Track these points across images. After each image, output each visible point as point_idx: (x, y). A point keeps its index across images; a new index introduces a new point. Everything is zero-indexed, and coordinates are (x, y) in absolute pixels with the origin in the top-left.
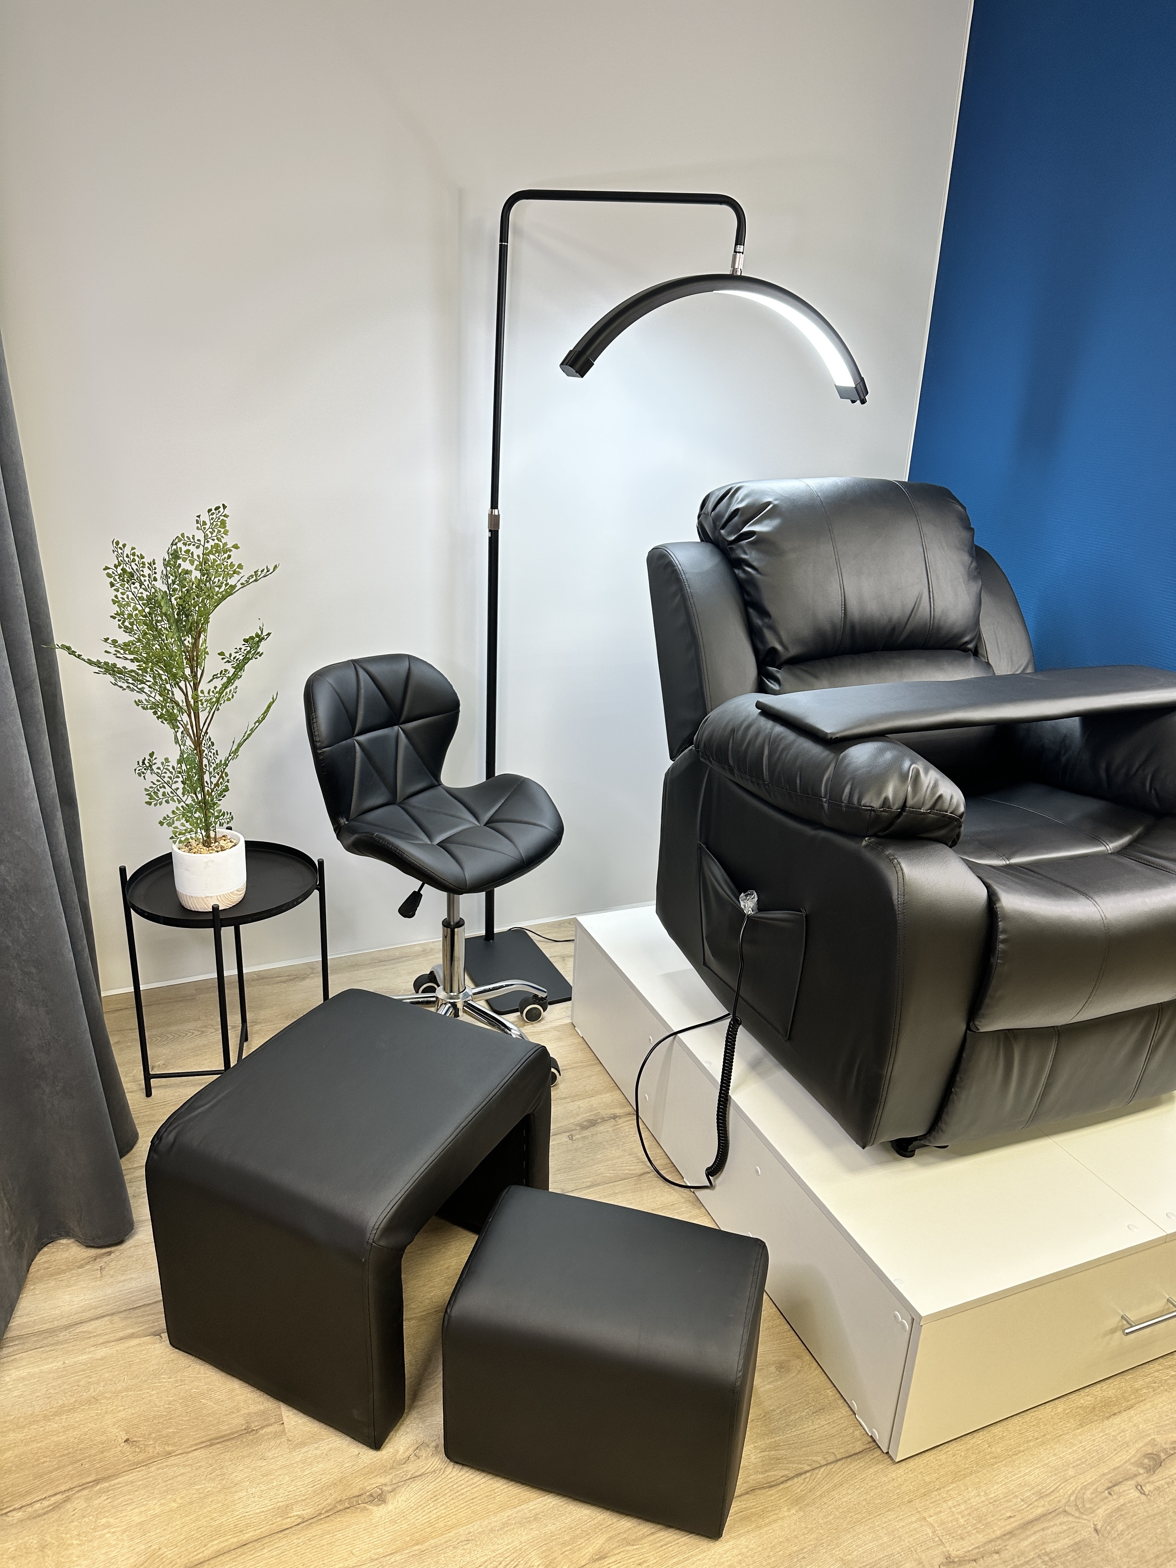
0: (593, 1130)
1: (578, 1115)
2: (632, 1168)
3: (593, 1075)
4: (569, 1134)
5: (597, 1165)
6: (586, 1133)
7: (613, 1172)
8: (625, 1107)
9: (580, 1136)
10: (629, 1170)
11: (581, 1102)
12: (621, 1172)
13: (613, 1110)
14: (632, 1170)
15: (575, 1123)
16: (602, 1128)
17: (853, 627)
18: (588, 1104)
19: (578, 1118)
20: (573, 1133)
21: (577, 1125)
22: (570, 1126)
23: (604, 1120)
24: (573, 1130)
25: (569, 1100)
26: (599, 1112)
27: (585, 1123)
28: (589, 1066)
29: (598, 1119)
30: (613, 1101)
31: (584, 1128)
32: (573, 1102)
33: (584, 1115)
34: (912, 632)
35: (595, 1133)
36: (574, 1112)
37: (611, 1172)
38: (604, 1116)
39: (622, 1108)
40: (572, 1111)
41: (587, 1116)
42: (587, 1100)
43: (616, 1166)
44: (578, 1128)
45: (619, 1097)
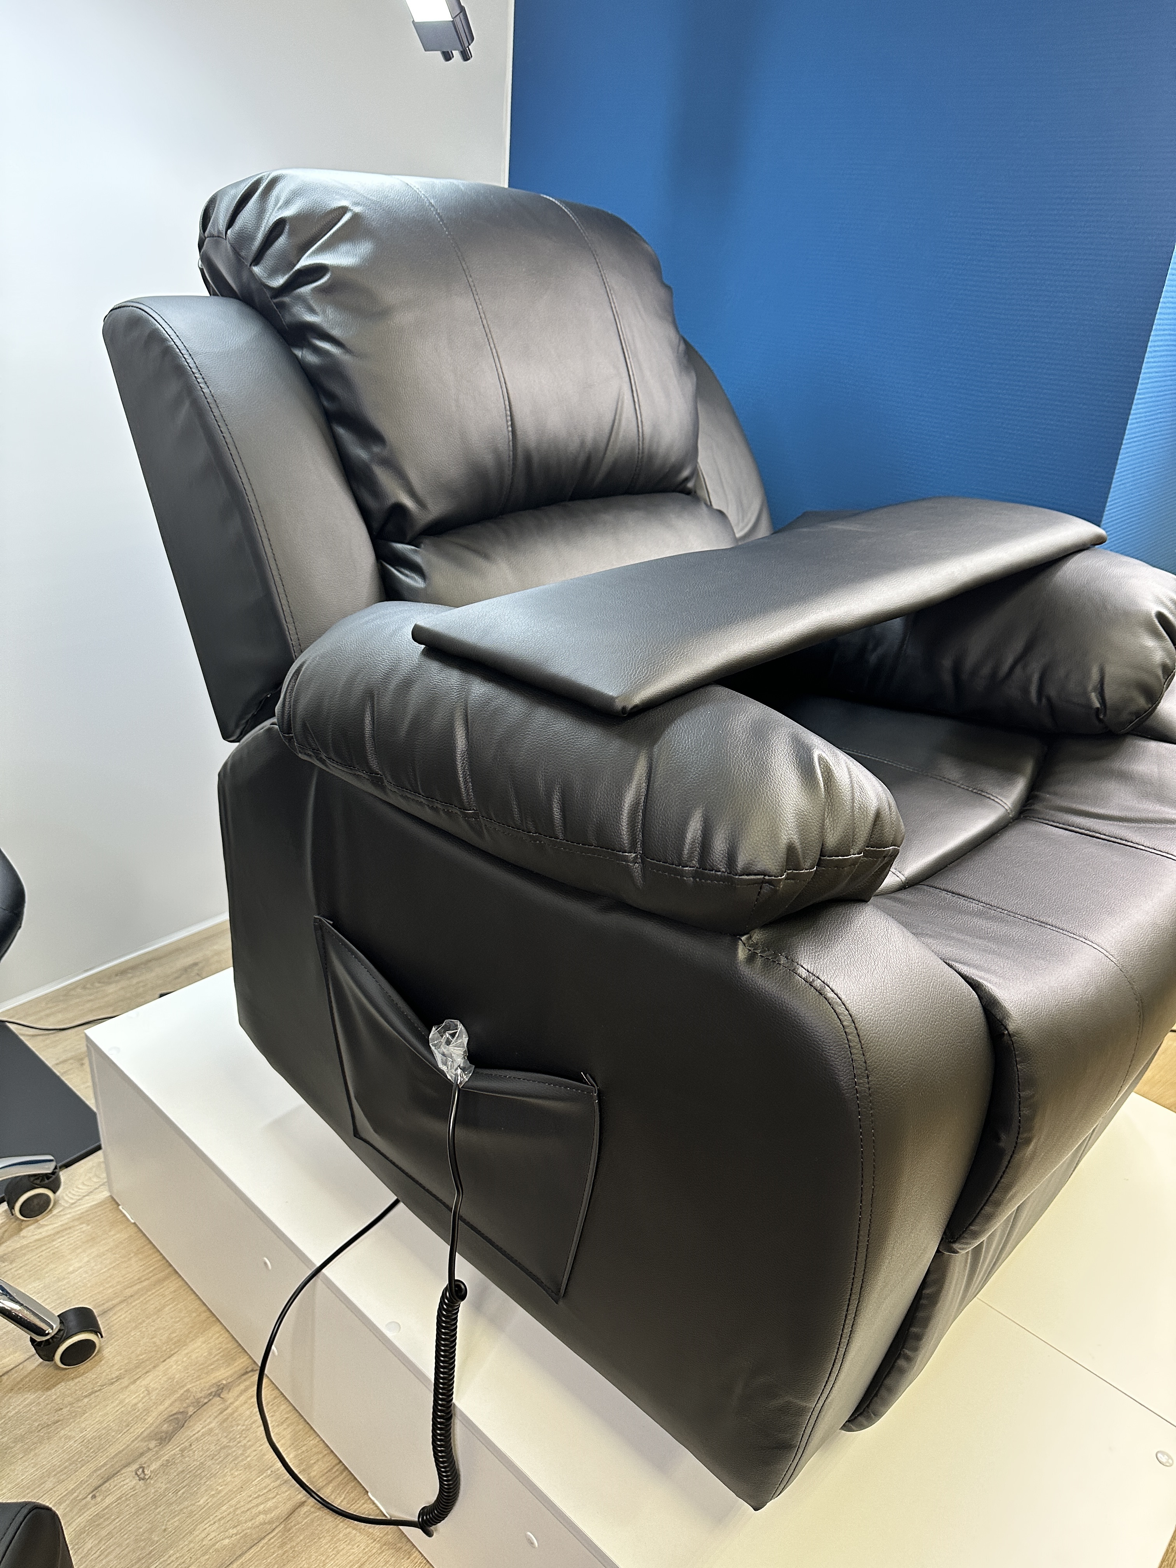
0: (182, 1437)
1: (147, 1411)
2: (270, 1504)
3: (164, 1306)
4: (135, 1466)
5: (201, 1526)
6: (171, 1450)
7: (235, 1531)
8: (234, 1359)
9: (159, 1463)
10: (265, 1512)
11: (151, 1376)
12: (250, 1524)
13: (213, 1376)
14: (270, 1510)
15: (145, 1434)
16: (198, 1427)
17: (528, 459)
18: (165, 1379)
19: (150, 1420)
20: (143, 1459)
21: (150, 1438)
22: (136, 1444)
23: (200, 1405)
24: (142, 1454)
25: (125, 1381)
26: (188, 1390)
27: (165, 1427)
28: (155, 1284)
29: (189, 1406)
30: (210, 1354)
31: (164, 1439)
32: (135, 1381)
33: (162, 1408)
34: (615, 463)
35: (187, 1444)
36: (140, 1405)
37: (232, 1531)
38: (199, 1395)
39: (229, 1365)
40: (136, 1404)
41: (168, 1406)
42: (162, 1368)
43: (238, 1512)
44: (152, 1444)
45: (221, 1339)
